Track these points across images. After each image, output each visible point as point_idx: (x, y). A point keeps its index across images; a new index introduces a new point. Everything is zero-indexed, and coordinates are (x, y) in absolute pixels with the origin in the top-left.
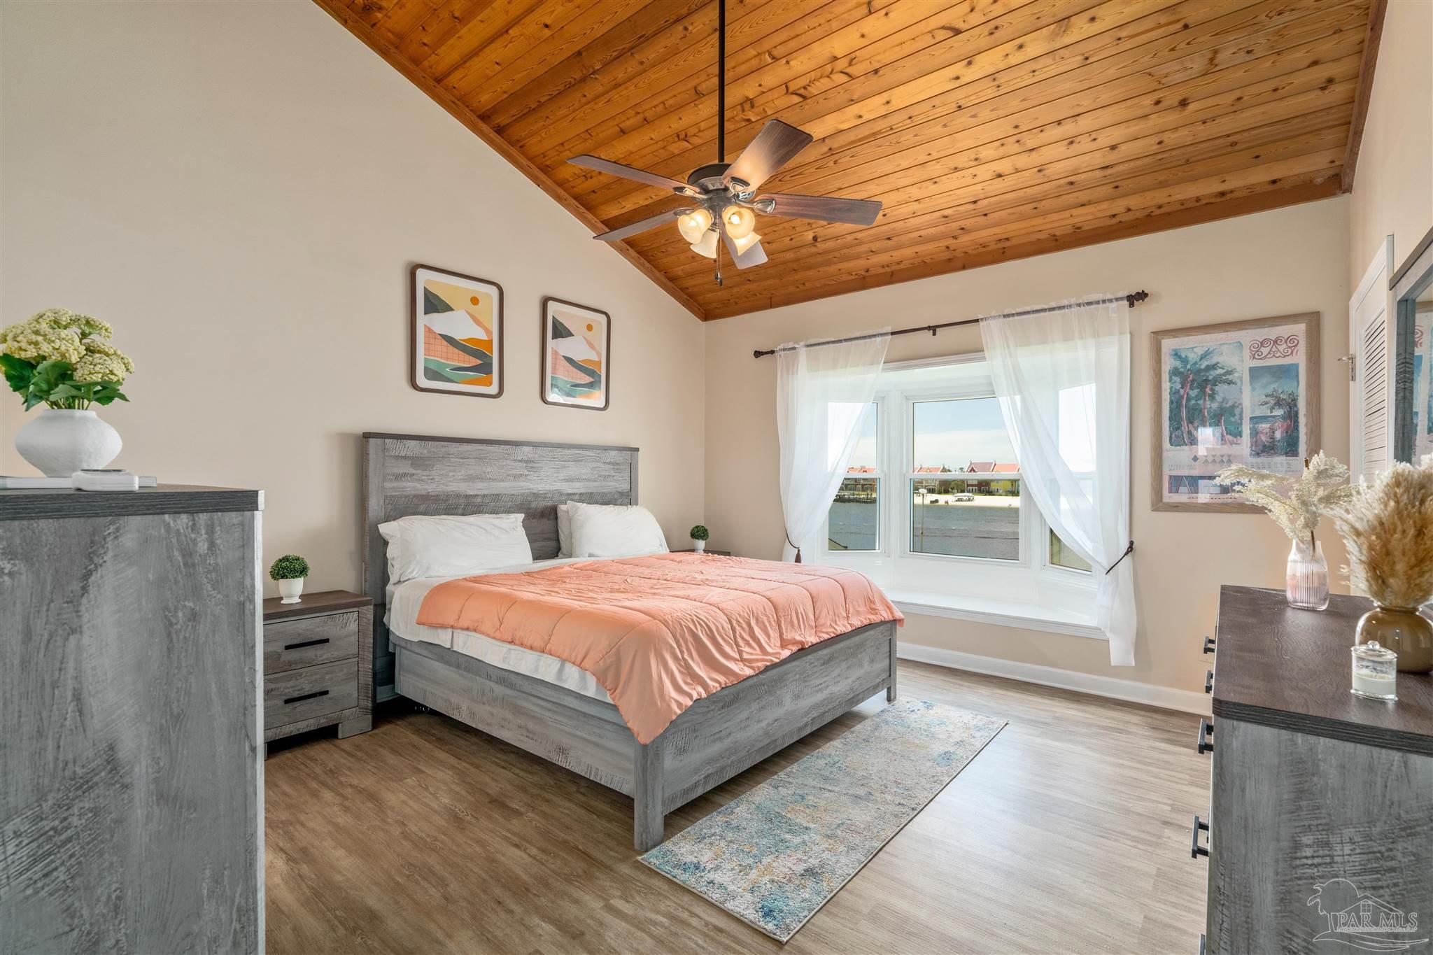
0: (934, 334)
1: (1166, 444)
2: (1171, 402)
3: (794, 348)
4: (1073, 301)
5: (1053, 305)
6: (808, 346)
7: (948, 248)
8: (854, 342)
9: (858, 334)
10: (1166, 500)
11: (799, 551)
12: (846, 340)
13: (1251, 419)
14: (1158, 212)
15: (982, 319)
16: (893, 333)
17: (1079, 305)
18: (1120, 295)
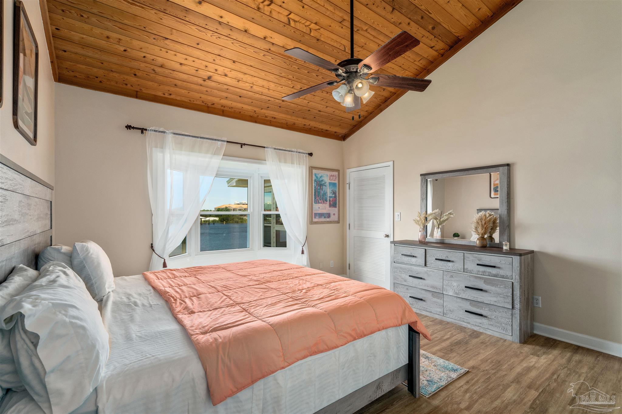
0: (241, 147)
1: (314, 204)
2: (314, 190)
3: (164, 132)
4: (295, 150)
5: (288, 149)
6: (174, 134)
7: (255, 111)
8: (205, 140)
9: (207, 137)
10: (314, 221)
11: (165, 260)
12: (201, 138)
13: (329, 197)
14: (313, 129)
15: (266, 147)
16: (228, 142)
17: (297, 152)
18: (306, 152)
